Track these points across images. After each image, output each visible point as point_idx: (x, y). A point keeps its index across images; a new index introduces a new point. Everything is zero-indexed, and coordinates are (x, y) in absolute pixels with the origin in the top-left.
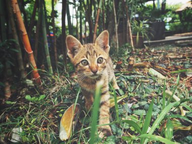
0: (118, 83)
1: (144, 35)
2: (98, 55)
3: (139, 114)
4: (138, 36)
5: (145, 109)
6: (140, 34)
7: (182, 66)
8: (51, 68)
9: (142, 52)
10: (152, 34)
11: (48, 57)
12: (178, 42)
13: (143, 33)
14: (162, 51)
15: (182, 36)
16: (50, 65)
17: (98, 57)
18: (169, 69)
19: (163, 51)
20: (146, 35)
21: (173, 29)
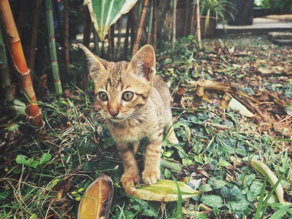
0: (176, 131)
1: (219, 16)
2: (124, 88)
3: (211, 205)
4: (208, 17)
5: (221, 196)
6: (213, 14)
7: (280, 92)
8: (59, 83)
9: (214, 53)
10: (232, 15)
11: (55, 64)
12: (274, 34)
13: (217, 13)
14: (247, 51)
15: (281, 21)
16: (58, 78)
17: (124, 90)
18: (259, 96)
19: (249, 53)
20: (222, 15)
21: (266, 5)
